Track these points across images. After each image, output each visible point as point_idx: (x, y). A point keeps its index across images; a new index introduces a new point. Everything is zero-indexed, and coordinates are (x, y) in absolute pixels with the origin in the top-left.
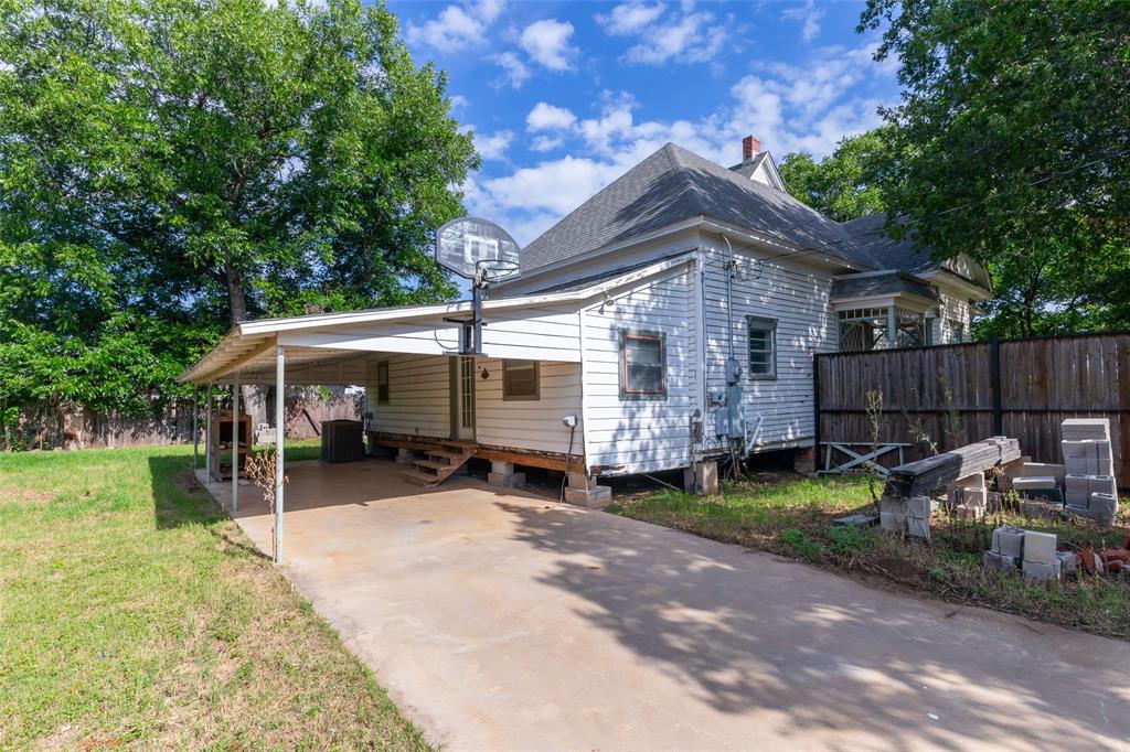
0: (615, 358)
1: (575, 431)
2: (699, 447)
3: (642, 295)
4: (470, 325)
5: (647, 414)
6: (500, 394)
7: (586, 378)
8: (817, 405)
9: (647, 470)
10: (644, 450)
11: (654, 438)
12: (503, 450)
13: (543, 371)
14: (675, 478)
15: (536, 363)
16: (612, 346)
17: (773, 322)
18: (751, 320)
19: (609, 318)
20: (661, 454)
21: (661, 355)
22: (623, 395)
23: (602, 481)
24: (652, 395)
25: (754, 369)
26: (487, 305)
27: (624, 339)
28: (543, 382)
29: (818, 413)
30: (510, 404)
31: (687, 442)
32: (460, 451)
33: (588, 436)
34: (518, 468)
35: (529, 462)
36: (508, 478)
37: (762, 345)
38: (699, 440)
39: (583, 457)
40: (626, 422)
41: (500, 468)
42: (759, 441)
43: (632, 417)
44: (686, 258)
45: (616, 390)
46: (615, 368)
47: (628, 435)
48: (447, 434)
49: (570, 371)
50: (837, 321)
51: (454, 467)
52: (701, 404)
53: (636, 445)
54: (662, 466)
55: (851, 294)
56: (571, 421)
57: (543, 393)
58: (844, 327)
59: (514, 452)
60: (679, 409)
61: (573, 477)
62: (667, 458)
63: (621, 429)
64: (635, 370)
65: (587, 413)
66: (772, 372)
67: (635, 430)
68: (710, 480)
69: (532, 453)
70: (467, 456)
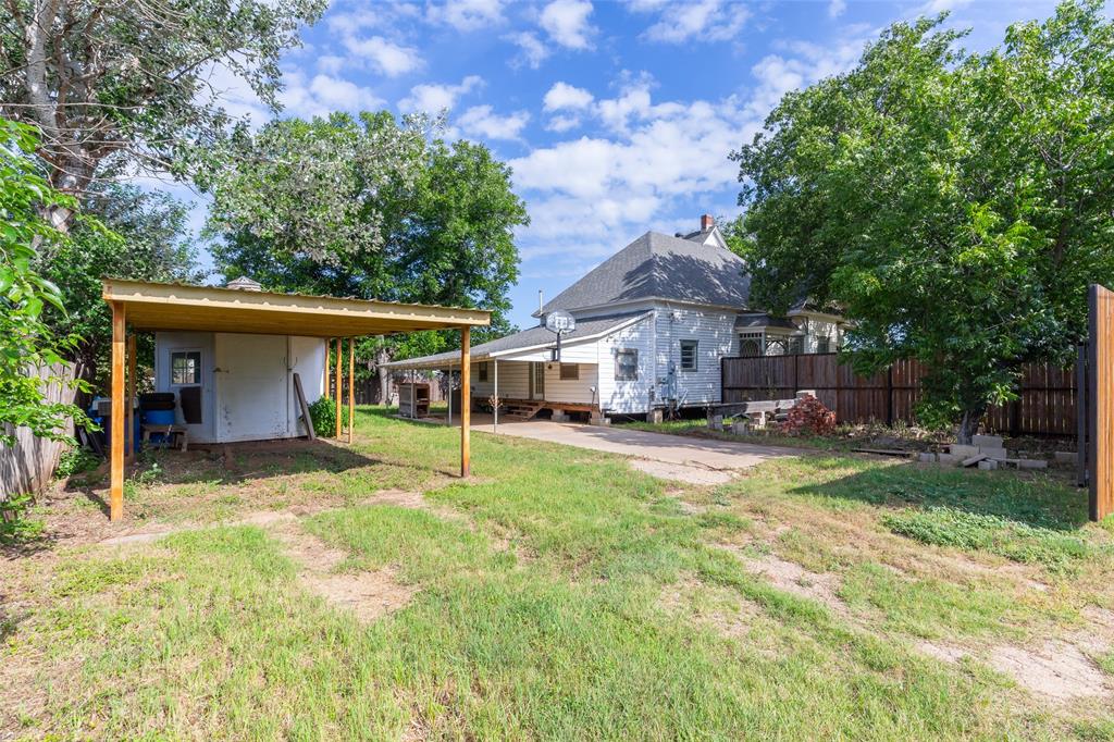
0: (614, 362)
1: (595, 394)
2: (653, 403)
3: (625, 333)
4: (555, 350)
5: (628, 387)
6: (558, 377)
7: (600, 371)
8: (722, 385)
9: (627, 412)
10: (626, 403)
11: (631, 398)
12: (560, 404)
13: (580, 367)
14: (642, 417)
15: (577, 365)
16: (613, 356)
17: (696, 342)
18: (682, 341)
19: (611, 344)
20: (634, 405)
21: (635, 360)
22: (617, 378)
23: (607, 416)
24: (630, 378)
25: (684, 366)
26: (562, 342)
27: (618, 353)
28: (580, 372)
29: (723, 389)
30: (564, 381)
31: (647, 401)
32: (537, 405)
33: (600, 396)
34: (566, 413)
35: (573, 409)
36: (561, 418)
37: (690, 354)
38: (653, 400)
39: (598, 405)
40: (618, 391)
41: (558, 413)
42: (686, 402)
43: (621, 388)
44: (649, 313)
45: (613, 376)
46: (613, 366)
47: (619, 396)
48: (527, 397)
49: (593, 368)
50: (738, 339)
51: (535, 412)
52: (654, 382)
53: (623, 400)
54: (634, 411)
55: (745, 325)
56: (594, 389)
57: (580, 377)
58: (742, 342)
59: (566, 404)
60: (642, 386)
61: (594, 414)
62: (636, 408)
63: (615, 393)
64: (622, 367)
65: (600, 387)
66: (694, 368)
67: (622, 395)
68: (658, 419)
69: (574, 404)
70: (540, 407)
